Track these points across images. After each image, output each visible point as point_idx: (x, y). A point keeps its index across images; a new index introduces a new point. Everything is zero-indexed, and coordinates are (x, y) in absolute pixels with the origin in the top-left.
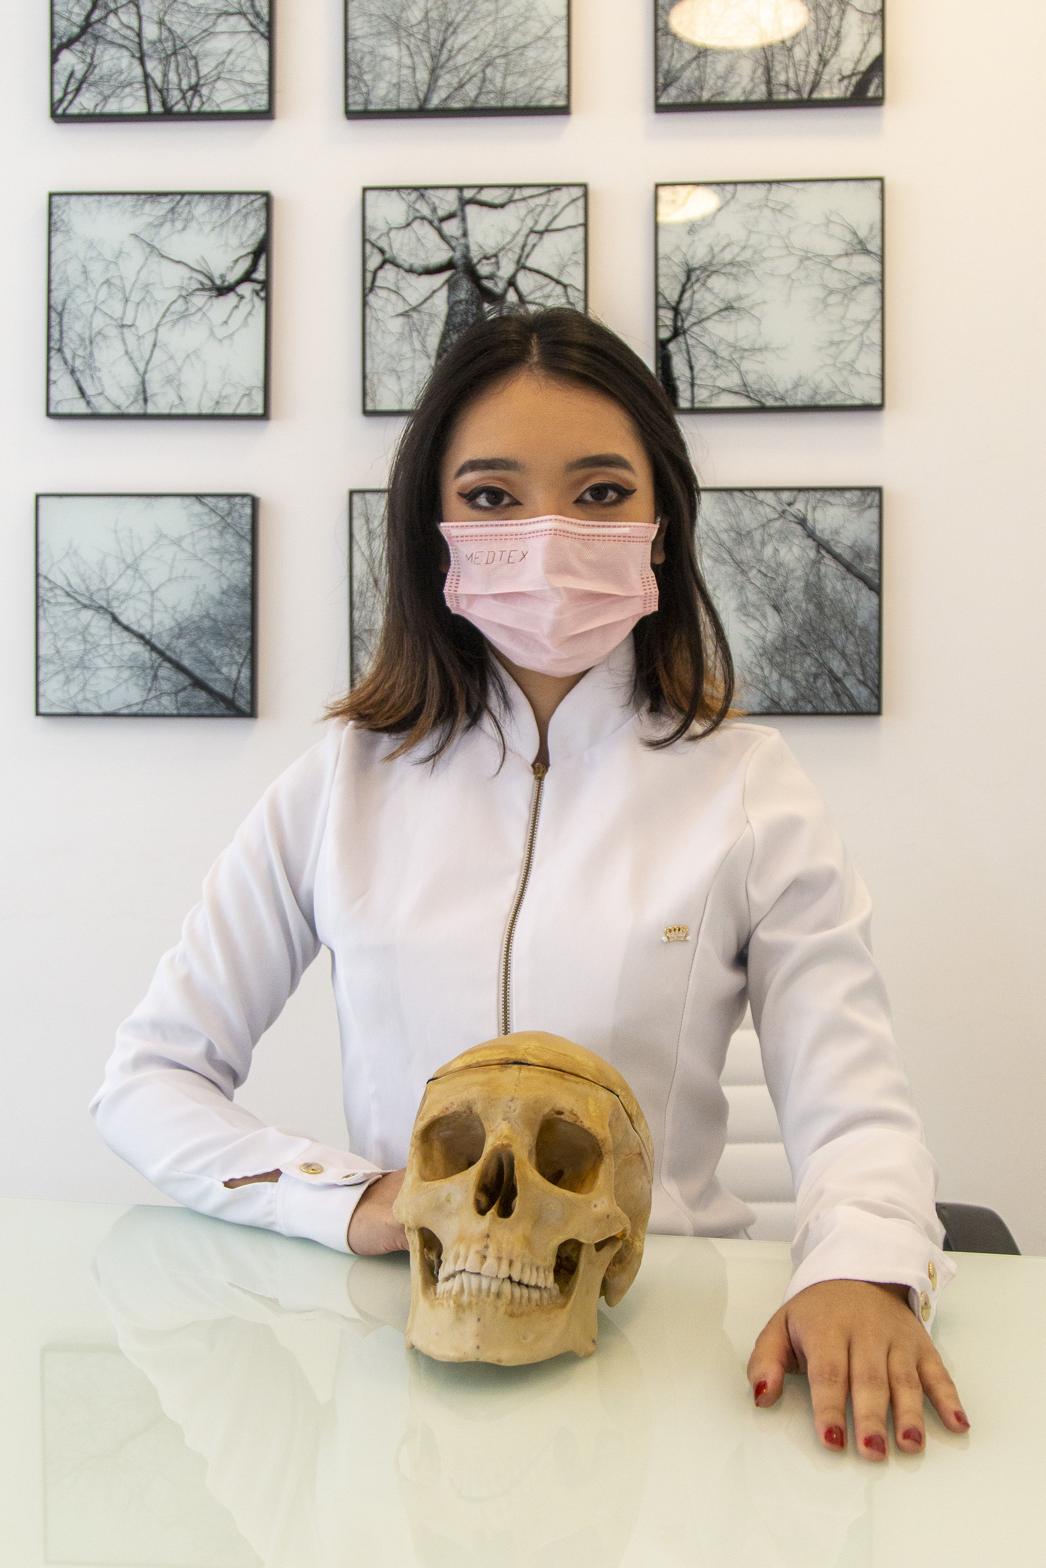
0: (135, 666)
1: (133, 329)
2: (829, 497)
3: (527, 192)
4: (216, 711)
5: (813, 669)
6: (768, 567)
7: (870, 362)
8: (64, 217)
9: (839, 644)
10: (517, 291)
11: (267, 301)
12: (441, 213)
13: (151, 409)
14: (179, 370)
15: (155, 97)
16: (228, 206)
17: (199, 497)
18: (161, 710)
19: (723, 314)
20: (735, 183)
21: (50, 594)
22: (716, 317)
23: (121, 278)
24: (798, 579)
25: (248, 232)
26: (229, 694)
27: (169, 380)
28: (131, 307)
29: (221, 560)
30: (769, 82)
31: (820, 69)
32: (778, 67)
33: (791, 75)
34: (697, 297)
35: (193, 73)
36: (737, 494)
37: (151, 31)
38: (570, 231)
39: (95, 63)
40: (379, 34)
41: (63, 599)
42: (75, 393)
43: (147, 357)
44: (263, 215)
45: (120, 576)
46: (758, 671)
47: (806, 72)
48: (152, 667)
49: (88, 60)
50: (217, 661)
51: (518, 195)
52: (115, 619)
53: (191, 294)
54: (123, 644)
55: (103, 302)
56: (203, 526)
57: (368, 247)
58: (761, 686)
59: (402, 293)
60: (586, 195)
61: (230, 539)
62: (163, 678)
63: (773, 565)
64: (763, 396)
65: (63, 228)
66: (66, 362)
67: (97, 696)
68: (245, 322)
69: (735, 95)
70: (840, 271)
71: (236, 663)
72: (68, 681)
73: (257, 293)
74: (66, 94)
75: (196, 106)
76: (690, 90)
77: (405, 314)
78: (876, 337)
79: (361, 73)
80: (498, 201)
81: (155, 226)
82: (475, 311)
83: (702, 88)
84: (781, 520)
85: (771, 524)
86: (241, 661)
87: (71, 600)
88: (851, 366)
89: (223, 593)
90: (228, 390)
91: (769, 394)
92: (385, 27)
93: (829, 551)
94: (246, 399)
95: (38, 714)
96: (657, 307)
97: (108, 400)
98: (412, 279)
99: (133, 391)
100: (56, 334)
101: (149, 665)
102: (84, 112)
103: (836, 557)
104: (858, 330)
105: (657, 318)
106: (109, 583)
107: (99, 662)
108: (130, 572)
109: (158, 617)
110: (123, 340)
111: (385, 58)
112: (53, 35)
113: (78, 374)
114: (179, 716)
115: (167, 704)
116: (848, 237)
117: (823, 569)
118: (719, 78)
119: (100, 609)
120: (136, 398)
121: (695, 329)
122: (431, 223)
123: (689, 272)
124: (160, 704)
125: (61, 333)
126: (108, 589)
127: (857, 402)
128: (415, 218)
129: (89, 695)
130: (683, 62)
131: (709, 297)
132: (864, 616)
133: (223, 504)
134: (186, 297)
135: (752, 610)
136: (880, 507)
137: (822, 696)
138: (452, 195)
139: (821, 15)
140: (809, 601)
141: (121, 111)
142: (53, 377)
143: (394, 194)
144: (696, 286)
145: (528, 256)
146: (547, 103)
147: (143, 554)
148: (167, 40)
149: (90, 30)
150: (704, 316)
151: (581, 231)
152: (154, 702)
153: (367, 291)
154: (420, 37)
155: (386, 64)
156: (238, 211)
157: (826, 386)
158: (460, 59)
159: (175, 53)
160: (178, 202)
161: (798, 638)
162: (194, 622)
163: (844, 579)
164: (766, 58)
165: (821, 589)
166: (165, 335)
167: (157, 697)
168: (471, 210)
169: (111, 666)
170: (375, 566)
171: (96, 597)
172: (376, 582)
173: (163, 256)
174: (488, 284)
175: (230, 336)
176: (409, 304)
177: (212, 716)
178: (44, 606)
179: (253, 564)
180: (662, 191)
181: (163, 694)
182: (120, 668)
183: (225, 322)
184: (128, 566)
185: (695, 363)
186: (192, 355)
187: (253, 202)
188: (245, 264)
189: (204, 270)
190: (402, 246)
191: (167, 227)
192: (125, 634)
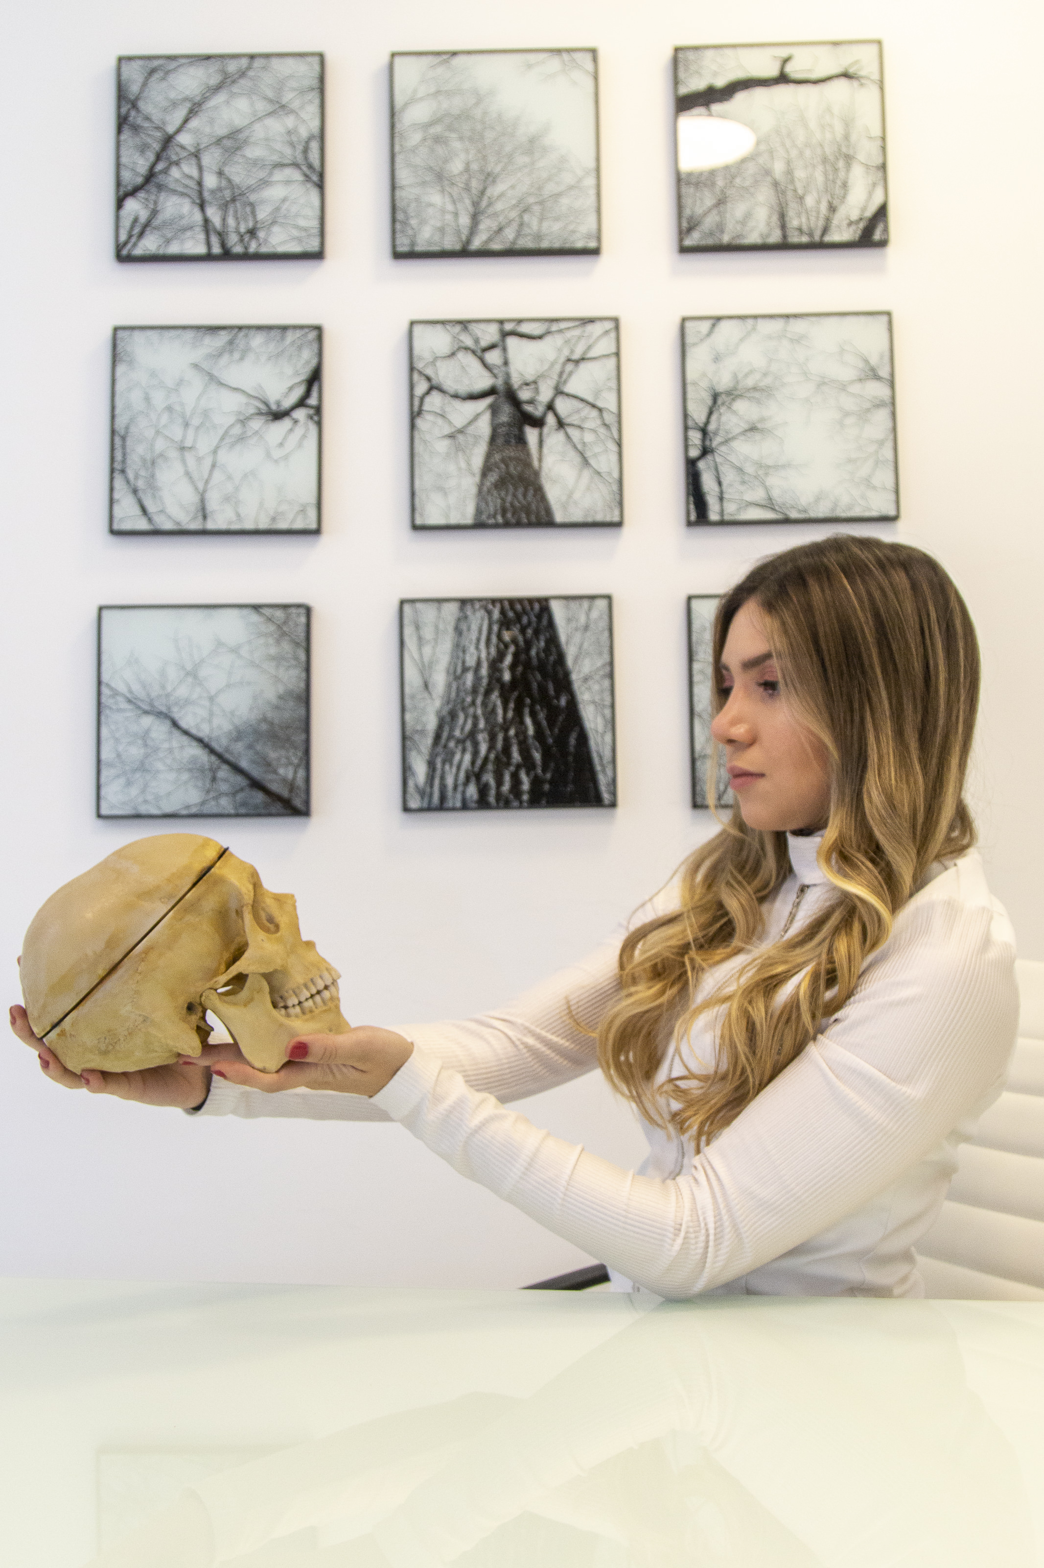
0: (194, 768)
1: (193, 452)
3: (563, 325)
4: (273, 810)
7: (885, 477)
8: (128, 349)
10: (556, 415)
11: (319, 424)
12: (484, 343)
13: (210, 525)
14: (237, 489)
15: (215, 240)
16: (283, 338)
17: (256, 608)
18: (221, 810)
19: (749, 434)
20: (755, 317)
21: (112, 701)
22: (742, 438)
23: (182, 404)
25: (303, 362)
26: (285, 793)
27: (227, 499)
28: (191, 432)
29: (277, 667)
30: (783, 227)
31: (831, 215)
32: (791, 213)
33: (804, 220)
34: (724, 419)
35: (250, 218)
37: (211, 181)
38: (605, 361)
39: (158, 208)
40: (424, 183)
41: (124, 705)
42: (137, 511)
43: (206, 476)
44: (315, 346)
45: (181, 682)
47: (817, 218)
48: (211, 769)
49: (152, 207)
50: (274, 763)
51: (555, 327)
52: (175, 724)
53: (248, 418)
54: (183, 748)
55: (165, 426)
56: (261, 635)
57: (416, 376)
59: (449, 417)
60: (617, 328)
61: (286, 647)
62: (222, 779)
64: (787, 508)
65: (124, 358)
66: (128, 482)
67: (158, 798)
68: (300, 445)
69: (753, 238)
70: (854, 395)
71: (291, 764)
72: (129, 784)
73: (311, 417)
74: (130, 236)
75: (253, 248)
76: (711, 234)
77: (451, 436)
78: (890, 455)
79: (407, 218)
80: (536, 333)
81: (214, 356)
82: (517, 433)
83: (722, 231)
86: (296, 761)
87: (132, 706)
88: (867, 482)
89: (280, 697)
90: (284, 507)
91: (793, 508)
92: (429, 177)
94: (300, 516)
95: (99, 816)
96: (686, 428)
97: (169, 517)
98: (457, 404)
99: (193, 509)
100: (119, 456)
101: (207, 767)
102: (148, 252)
104: (872, 448)
105: (686, 439)
106: (169, 689)
107: (160, 766)
108: (190, 680)
109: (216, 722)
110: (184, 462)
111: (430, 205)
112: (118, 184)
113: (141, 494)
114: (237, 815)
115: (226, 804)
116: (861, 365)
118: (737, 222)
119: (160, 714)
120: (196, 514)
121: (723, 449)
122: (474, 352)
123: (715, 397)
124: (218, 805)
125: (124, 455)
126: (168, 696)
127: (874, 514)
128: (460, 349)
129: (150, 797)
130: (705, 208)
131: (734, 420)
133: (279, 614)
134: (243, 421)
138: (493, 329)
139: (829, 168)
141: (184, 252)
142: (116, 496)
143: (439, 327)
144: (723, 410)
145: (565, 382)
146: (579, 245)
147: (202, 661)
148: (226, 189)
149: (155, 180)
150: (730, 436)
151: (613, 360)
152: (213, 803)
153: (415, 414)
154: (462, 185)
155: (430, 211)
156: (292, 345)
157: (845, 500)
158: (499, 206)
159: (233, 200)
160: (236, 335)
162: (251, 726)
164: (780, 204)
166: (223, 456)
167: (216, 798)
168: (511, 342)
169: (171, 769)
170: (425, 671)
171: (156, 704)
172: (426, 686)
173: (221, 384)
174: (529, 408)
175: (286, 458)
176: (455, 427)
177: (270, 815)
178: (106, 712)
179: (308, 669)
180: (689, 325)
181: (221, 795)
182: (179, 771)
183: (281, 445)
184: (188, 674)
185: (723, 480)
186: (249, 475)
187: (306, 335)
188: (300, 391)
189: (261, 396)
190: (447, 375)
191: (226, 358)
192: (185, 740)
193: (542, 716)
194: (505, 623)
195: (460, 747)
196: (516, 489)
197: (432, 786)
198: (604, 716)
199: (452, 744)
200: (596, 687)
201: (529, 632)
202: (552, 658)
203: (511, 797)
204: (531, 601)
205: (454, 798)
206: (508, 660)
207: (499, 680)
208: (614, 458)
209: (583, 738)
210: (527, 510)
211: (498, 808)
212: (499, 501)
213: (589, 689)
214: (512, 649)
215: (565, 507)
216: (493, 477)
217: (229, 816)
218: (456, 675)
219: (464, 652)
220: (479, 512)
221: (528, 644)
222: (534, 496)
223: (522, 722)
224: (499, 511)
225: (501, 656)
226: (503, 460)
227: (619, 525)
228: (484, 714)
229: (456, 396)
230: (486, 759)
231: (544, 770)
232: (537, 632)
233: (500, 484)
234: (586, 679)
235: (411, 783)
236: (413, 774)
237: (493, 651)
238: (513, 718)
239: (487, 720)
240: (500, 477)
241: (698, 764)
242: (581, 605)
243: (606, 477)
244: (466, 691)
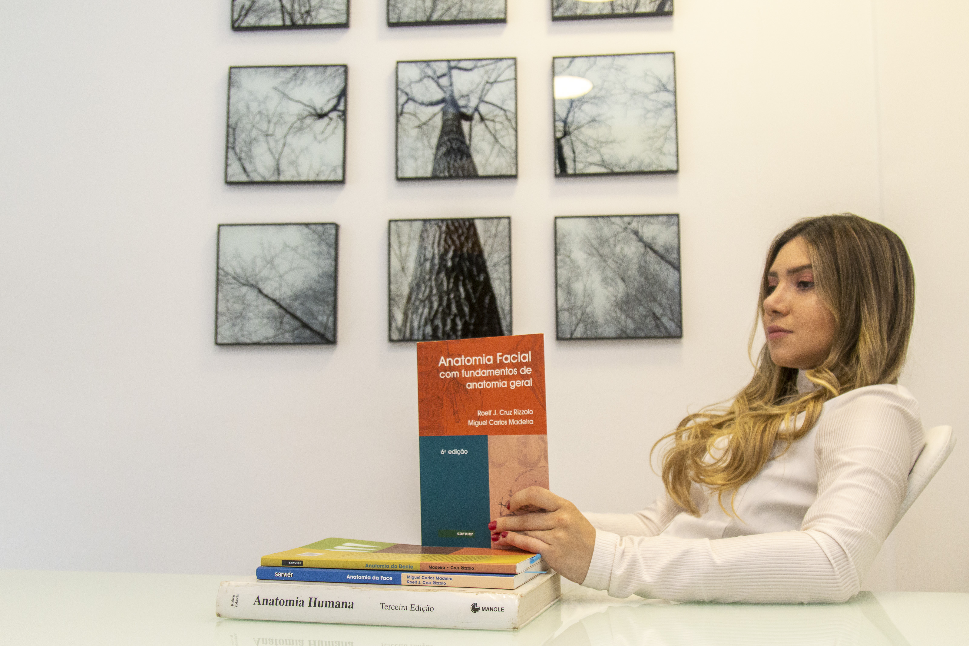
0: (271, 317)
1: (273, 137)
2: (650, 219)
3: (484, 62)
4: (315, 341)
5: (644, 313)
6: (618, 258)
7: (670, 147)
8: (238, 79)
9: (658, 298)
10: (480, 114)
11: (345, 121)
12: (439, 74)
13: (282, 178)
14: (297, 157)
15: (287, 17)
16: (325, 72)
17: (307, 225)
18: (285, 341)
19: (591, 124)
20: (595, 56)
21: (225, 278)
22: (587, 126)
23: (267, 110)
24: (635, 264)
25: (335, 85)
26: (322, 331)
27: (292, 163)
28: (272, 125)
29: (318, 259)
30: (612, 4)
33: (624, 1)
34: (576, 115)
35: (307, 5)
36: (600, 219)
38: (508, 82)
41: (232, 281)
42: (241, 170)
43: (280, 151)
44: (343, 76)
45: (264, 268)
46: (613, 314)
48: (280, 317)
50: (316, 314)
51: (480, 64)
52: (260, 291)
53: (304, 118)
54: (264, 305)
55: (257, 123)
56: (309, 240)
57: (400, 92)
58: (616, 322)
59: (418, 116)
60: (515, 64)
61: (324, 247)
62: (286, 323)
63: (621, 256)
64: (613, 166)
65: (235, 84)
66: (236, 154)
67: (250, 333)
68: (333, 133)
69: (594, 11)
70: (652, 100)
71: (325, 314)
72: (233, 325)
73: (339, 117)
74: (240, 16)
75: (309, 21)
76: (570, 9)
77: (419, 127)
78: (672, 133)
79: (396, 3)
80: (468, 67)
81: (286, 82)
82: (457, 124)
83: (577, 8)
84: (625, 233)
85: (620, 235)
86: (328, 313)
87: (235, 281)
88: (660, 151)
89: (320, 276)
90: (324, 168)
91: (616, 165)
93: (652, 249)
94: (333, 173)
95: (217, 344)
96: (555, 120)
97: (259, 174)
98: (423, 108)
99: (272, 169)
100: (231, 139)
101: (278, 315)
102: (249, 25)
103: (655, 252)
104: (663, 131)
105: (555, 127)
106: (257, 271)
107: (251, 315)
108: (269, 266)
109: (283, 290)
110: (268, 142)
113: (243, 161)
114: (295, 344)
115: (288, 337)
116: (657, 83)
117: (648, 258)
119: (252, 286)
120: (274, 172)
121: (576, 132)
122: (433, 79)
123: (571, 103)
124: (283, 338)
125: (234, 139)
126: (256, 275)
127: (664, 169)
128: (425, 77)
129: (245, 333)
131: (582, 115)
132: (671, 283)
133: (320, 228)
134: (302, 119)
135: (610, 281)
136: (678, 224)
137: (650, 327)
138: (444, 65)
140: (641, 275)
141: (269, 24)
142: (229, 162)
143: (413, 64)
144: (576, 110)
145: (485, 95)
146: (494, 16)
147: (276, 255)
150: (580, 125)
151: (513, 82)
152: (280, 337)
153: (399, 114)
156: (330, 75)
157: (647, 161)
160: (298, 71)
161: (635, 296)
162: (303, 292)
163: (660, 264)
165: (647, 269)
166: (290, 139)
167: (282, 334)
168: (455, 72)
169: (257, 317)
170: (403, 260)
171: (250, 280)
172: (403, 269)
173: (289, 98)
174: (464, 110)
175: (325, 140)
176: (421, 121)
177: (312, 344)
178: (221, 285)
179: (336, 260)
180: (557, 61)
181: (286, 331)
182: (262, 318)
183: (323, 133)
184: (268, 263)
185: (575, 149)
186: (304, 150)
187: (338, 70)
188: (333, 103)
189: (311, 105)
190: (417, 92)
191: (292, 84)
192: (266, 300)
193: (469, 286)
194: (449, 233)
195: (422, 304)
196: (456, 155)
197: (405, 327)
198: (505, 287)
199: (417, 303)
200: (501, 270)
201: (463, 238)
202: (476, 253)
203: (451, 333)
204: (464, 220)
205: (418, 333)
206: (451, 254)
207: (445, 266)
208: (513, 138)
209: (493, 299)
210: (462, 168)
211: (443, 339)
212: (446, 164)
213: (497, 271)
214: (453, 248)
215: (484, 166)
216: (443, 150)
217: (289, 344)
218: (421, 264)
219: (425, 249)
220: (434, 170)
221: (462, 245)
222: (467, 160)
223: (458, 290)
224: (447, 168)
225: (446, 252)
226: (449, 140)
227: (514, 177)
228: (436, 285)
229: (422, 104)
230: (437, 311)
231: (471, 317)
232: (467, 238)
233: (448, 153)
234: (495, 265)
235: (394, 325)
236: (395, 320)
237: (442, 249)
238: (453, 288)
239: (438, 289)
240: (447, 150)
241: (560, 314)
242: (493, 223)
243: (508, 149)
244: (426, 272)
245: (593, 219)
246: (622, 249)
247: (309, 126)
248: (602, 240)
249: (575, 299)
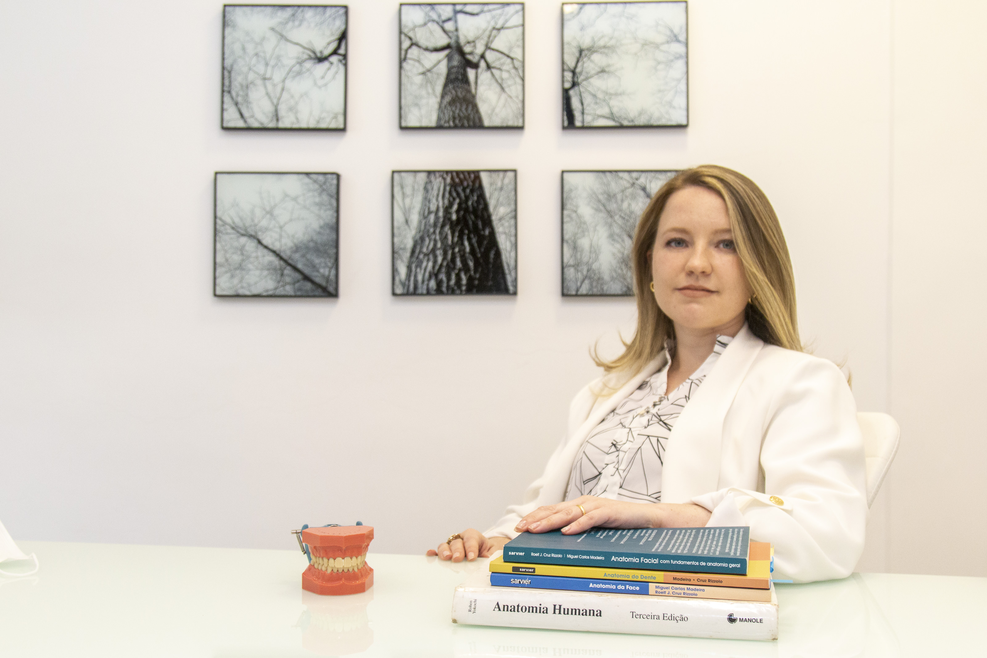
0: (271, 268)
1: (270, 81)
2: (658, 175)
3: (491, 7)
4: (317, 293)
6: (625, 214)
7: (680, 102)
8: (232, 18)
10: (486, 62)
11: (346, 65)
12: (444, 18)
13: (281, 125)
14: (297, 103)
16: (324, 13)
17: (307, 174)
18: (286, 293)
19: (600, 75)
20: (606, 3)
21: (223, 228)
22: (596, 77)
23: (264, 52)
25: (336, 27)
26: (324, 284)
27: (291, 109)
28: (269, 69)
29: (320, 209)
34: (585, 65)
36: (608, 174)
38: (515, 29)
41: (230, 231)
42: (238, 115)
43: (278, 96)
44: (344, 18)
45: (263, 218)
46: (620, 271)
48: (280, 269)
50: (318, 266)
51: (486, 8)
52: (260, 242)
53: (303, 61)
54: (264, 256)
55: (255, 66)
56: (310, 190)
57: (403, 37)
58: (622, 280)
59: (422, 62)
60: (523, 9)
61: (325, 197)
62: (287, 275)
63: (628, 212)
64: (622, 119)
65: (230, 24)
66: (232, 98)
67: (249, 285)
68: (334, 78)
70: (664, 52)
71: (327, 266)
72: (232, 276)
73: (340, 61)
77: (424, 73)
78: (683, 87)
80: (475, 12)
81: (283, 23)
82: (462, 71)
84: (633, 188)
85: (627, 190)
86: (330, 266)
87: (234, 232)
88: (670, 104)
89: (321, 227)
90: (324, 115)
91: (625, 119)
94: (334, 120)
95: (215, 295)
96: (563, 70)
97: (256, 119)
98: (427, 54)
99: (270, 115)
100: (227, 82)
101: (278, 267)
104: (674, 84)
105: (563, 77)
107: (250, 266)
108: (268, 216)
109: (284, 241)
110: (265, 87)
113: (240, 106)
114: (296, 296)
115: (289, 290)
116: (668, 33)
119: (251, 237)
120: (273, 118)
121: (585, 83)
122: (438, 23)
123: (581, 51)
124: (285, 290)
125: (230, 82)
126: (256, 225)
127: (674, 123)
128: (429, 21)
129: (245, 285)
131: (591, 65)
133: (321, 178)
134: (300, 63)
135: (616, 237)
138: (449, 9)
142: (225, 106)
143: (417, 7)
144: (585, 59)
145: (492, 42)
147: (276, 205)
150: (589, 75)
151: (520, 29)
152: (281, 289)
153: (402, 60)
156: (330, 17)
157: (656, 115)
160: (297, 11)
162: (304, 244)
166: (288, 83)
167: (283, 286)
168: (460, 17)
169: (257, 269)
170: (406, 213)
171: (249, 230)
172: (407, 222)
173: (287, 40)
174: (469, 57)
175: (326, 85)
176: (425, 67)
177: (314, 296)
178: (219, 235)
179: (337, 211)
180: (565, 7)
181: (286, 284)
182: (262, 269)
183: (323, 77)
184: (268, 213)
185: (584, 101)
186: (304, 95)
187: (338, 11)
188: (334, 46)
189: (310, 47)
190: (421, 37)
191: (290, 24)
192: (265, 251)
193: (474, 240)
194: (454, 185)
195: (426, 258)
196: (461, 106)
197: (409, 281)
198: (511, 241)
199: (421, 256)
200: (506, 224)
201: (468, 191)
202: (481, 207)
203: (456, 288)
204: (469, 172)
205: (422, 288)
206: (455, 207)
207: (450, 219)
208: (520, 88)
209: (498, 254)
210: (468, 118)
211: (447, 294)
212: (451, 114)
213: (502, 225)
214: (457, 201)
215: (490, 116)
216: (448, 99)
217: (291, 296)
218: (424, 216)
219: (429, 201)
220: (439, 119)
221: (467, 198)
222: (472, 110)
223: (462, 244)
224: (452, 118)
225: (451, 205)
226: (453, 89)
227: (521, 128)
228: (440, 239)
229: (427, 49)
230: (441, 265)
231: (475, 272)
232: (472, 191)
233: (452, 102)
234: (500, 219)
235: (397, 279)
236: (399, 274)
237: (446, 202)
238: (458, 241)
239: (442, 243)
240: (452, 98)
241: (566, 270)
242: (498, 175)
243: (515, 99)
244: (430, 225)
245: (601, 174)
246: (629, 205)
247: (308, 70)
248: (609, 196)
249: (581, 255)
